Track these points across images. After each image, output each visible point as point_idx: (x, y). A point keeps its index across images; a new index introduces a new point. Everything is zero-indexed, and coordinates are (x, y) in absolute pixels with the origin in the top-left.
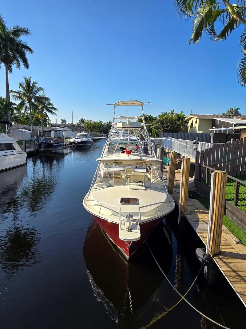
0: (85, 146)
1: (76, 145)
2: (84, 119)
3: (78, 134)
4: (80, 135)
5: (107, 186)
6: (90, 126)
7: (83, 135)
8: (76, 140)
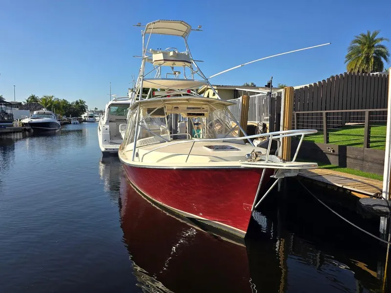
0: (48, 130)
1: (33, 128)
2: (36, 96)
3: (35, 113)
4: (38, 114)
5: (159, 142)
6: (49, 104)
7: (44, 113)
8: (34, 121)
